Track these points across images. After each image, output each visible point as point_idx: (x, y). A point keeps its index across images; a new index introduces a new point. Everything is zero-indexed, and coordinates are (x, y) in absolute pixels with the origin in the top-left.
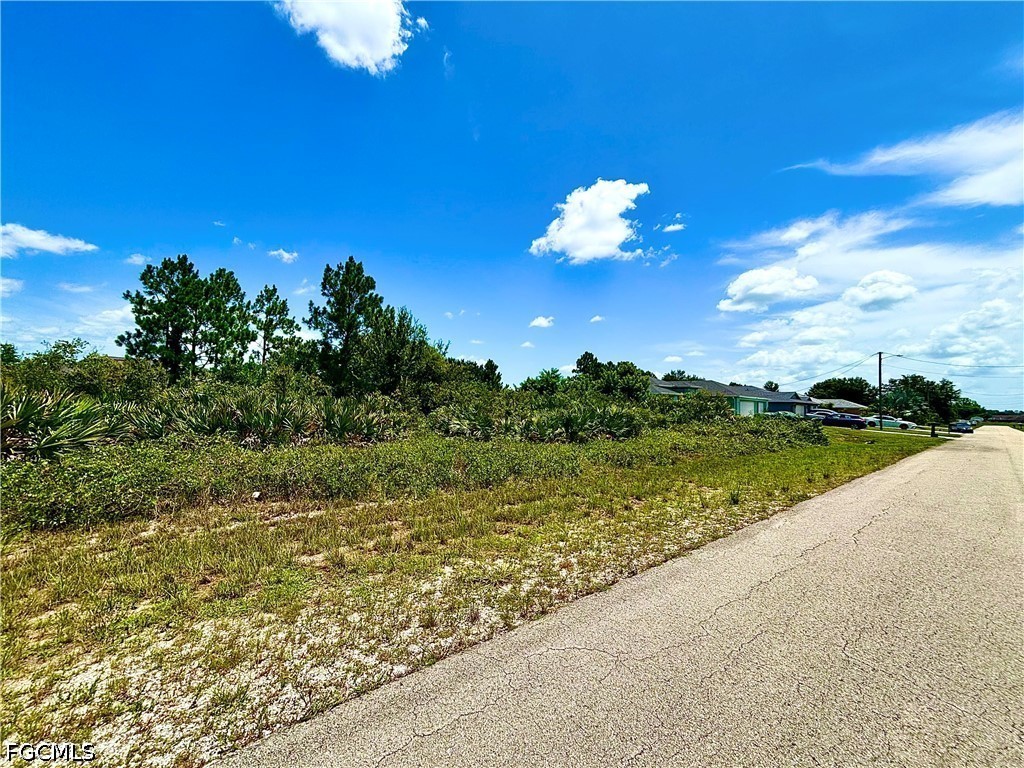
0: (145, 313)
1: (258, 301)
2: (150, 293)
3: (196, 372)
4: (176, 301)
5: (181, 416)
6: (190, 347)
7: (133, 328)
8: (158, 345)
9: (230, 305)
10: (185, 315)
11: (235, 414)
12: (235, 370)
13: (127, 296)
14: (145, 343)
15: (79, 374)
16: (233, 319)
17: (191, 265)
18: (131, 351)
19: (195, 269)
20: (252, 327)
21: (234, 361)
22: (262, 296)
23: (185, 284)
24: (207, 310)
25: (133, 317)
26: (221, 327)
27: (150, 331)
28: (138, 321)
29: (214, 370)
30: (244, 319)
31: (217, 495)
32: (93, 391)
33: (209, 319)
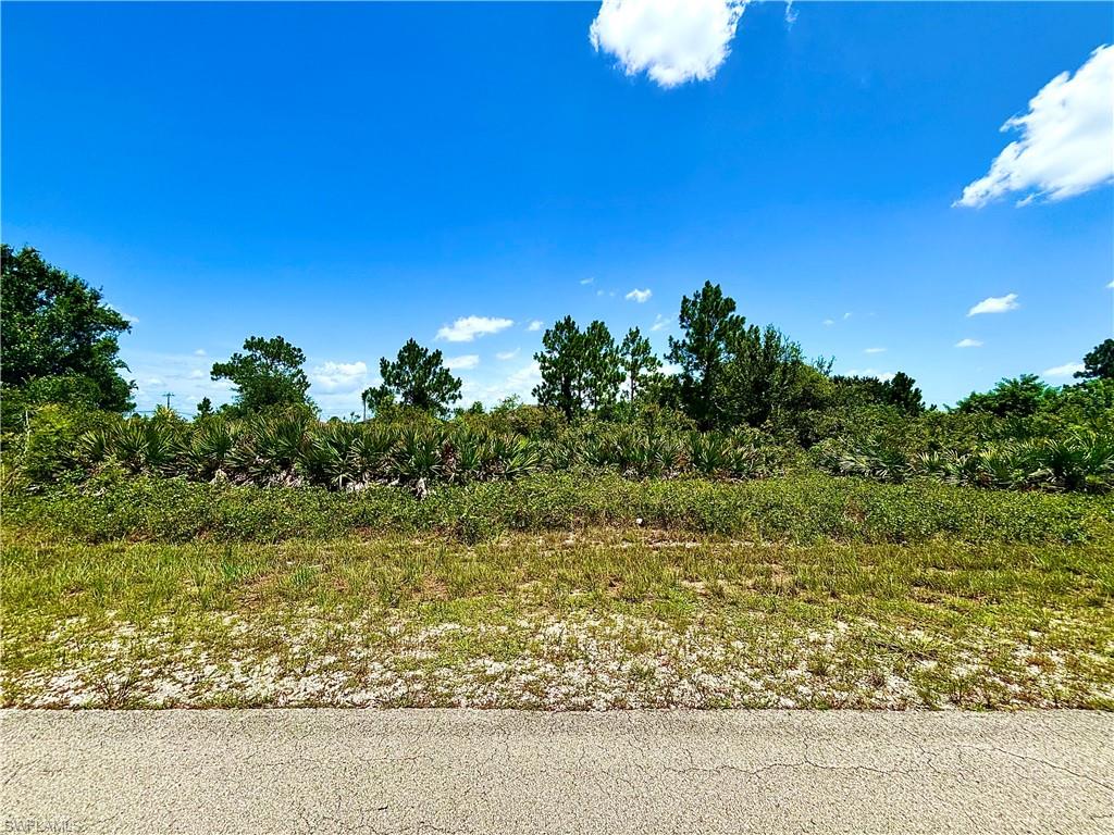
0: (548, 368)
1: (624, 344)
2: (549, 352)
3: (583, 413)
4: (566, 355)
5: (579, 451)
6: (577, 392)
7: (541, 381)
8: (556, 393)
9: (603, 352)
10: (572, 366)
11: (616, 449)
12: (611, 410)
13: (536, 357)
14: (548, 393)
15: (517, 421)
16: (606, 364)
17: (574, 323)
18: (541, 400)
19: (576, 326)
20: (622, 369)
21: (609, 402)
22: (627, 339)
23: (570, 340)
24: (587, 360)
25: (540, 373)
26: (598, 372)
27: (551, 383)
28: (544, 376)
29: (594, 411)
30: (615, 363)
31: (611, 517)
32: (525, 432)
33: (589, 367)
